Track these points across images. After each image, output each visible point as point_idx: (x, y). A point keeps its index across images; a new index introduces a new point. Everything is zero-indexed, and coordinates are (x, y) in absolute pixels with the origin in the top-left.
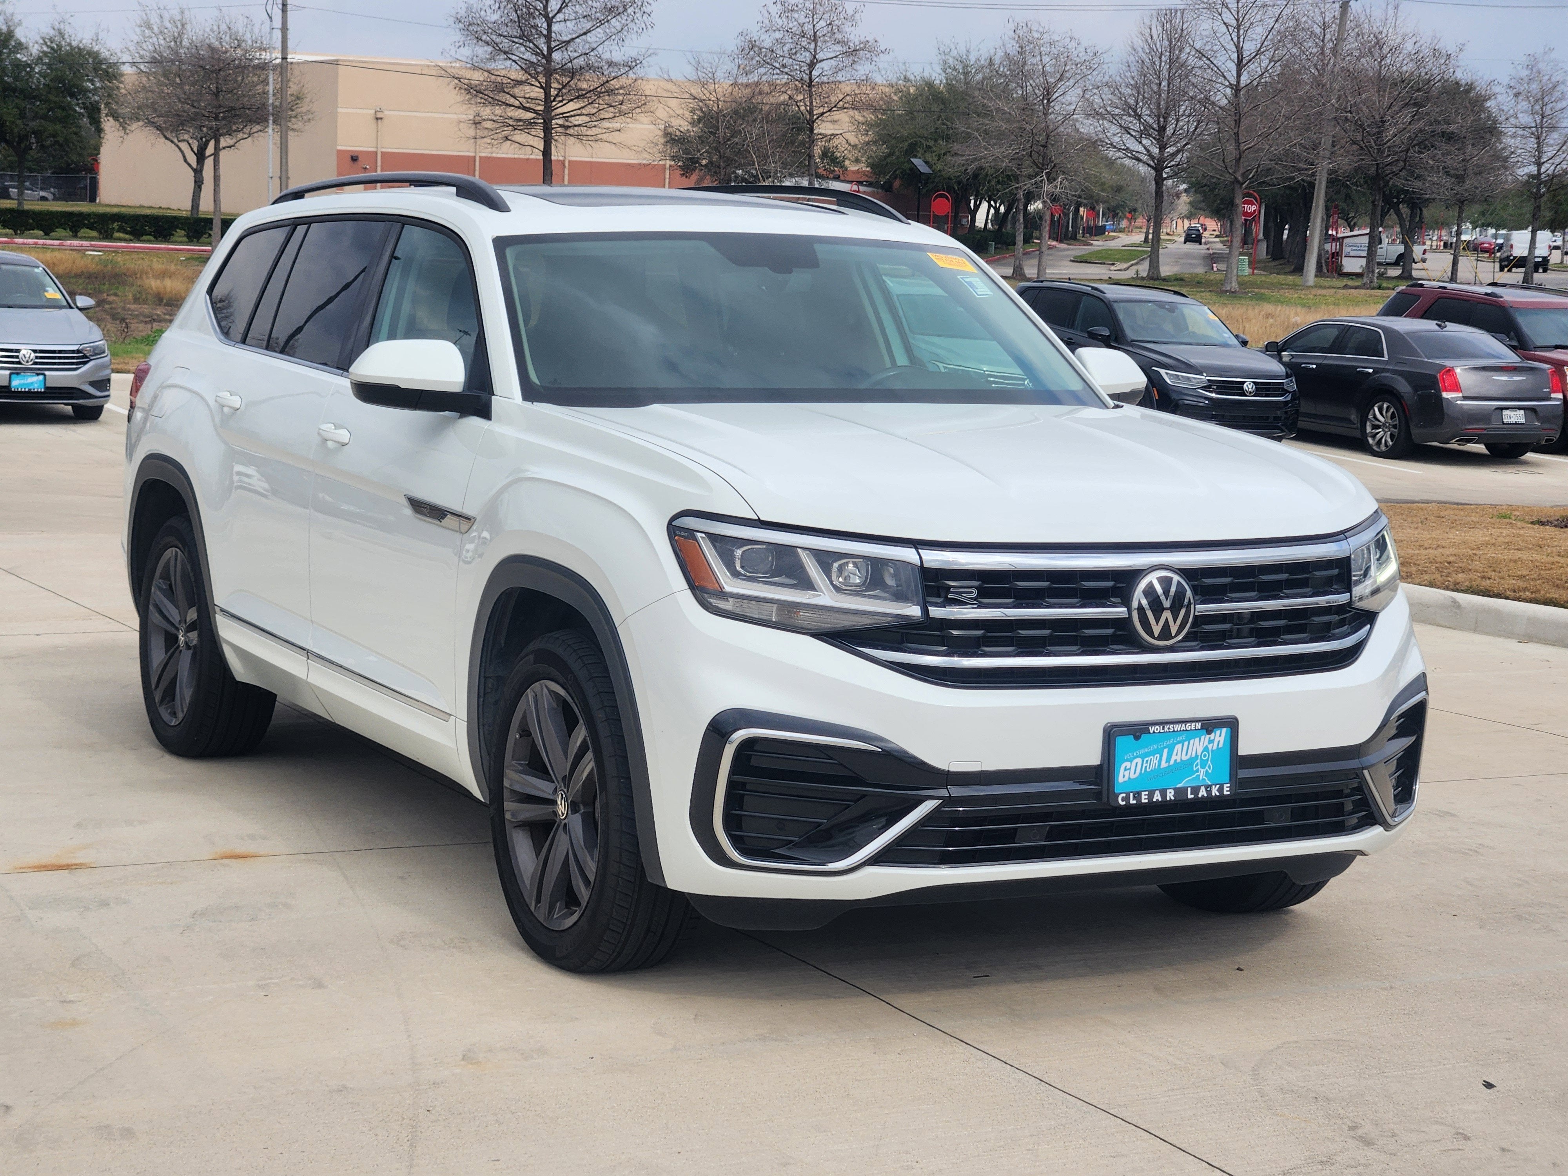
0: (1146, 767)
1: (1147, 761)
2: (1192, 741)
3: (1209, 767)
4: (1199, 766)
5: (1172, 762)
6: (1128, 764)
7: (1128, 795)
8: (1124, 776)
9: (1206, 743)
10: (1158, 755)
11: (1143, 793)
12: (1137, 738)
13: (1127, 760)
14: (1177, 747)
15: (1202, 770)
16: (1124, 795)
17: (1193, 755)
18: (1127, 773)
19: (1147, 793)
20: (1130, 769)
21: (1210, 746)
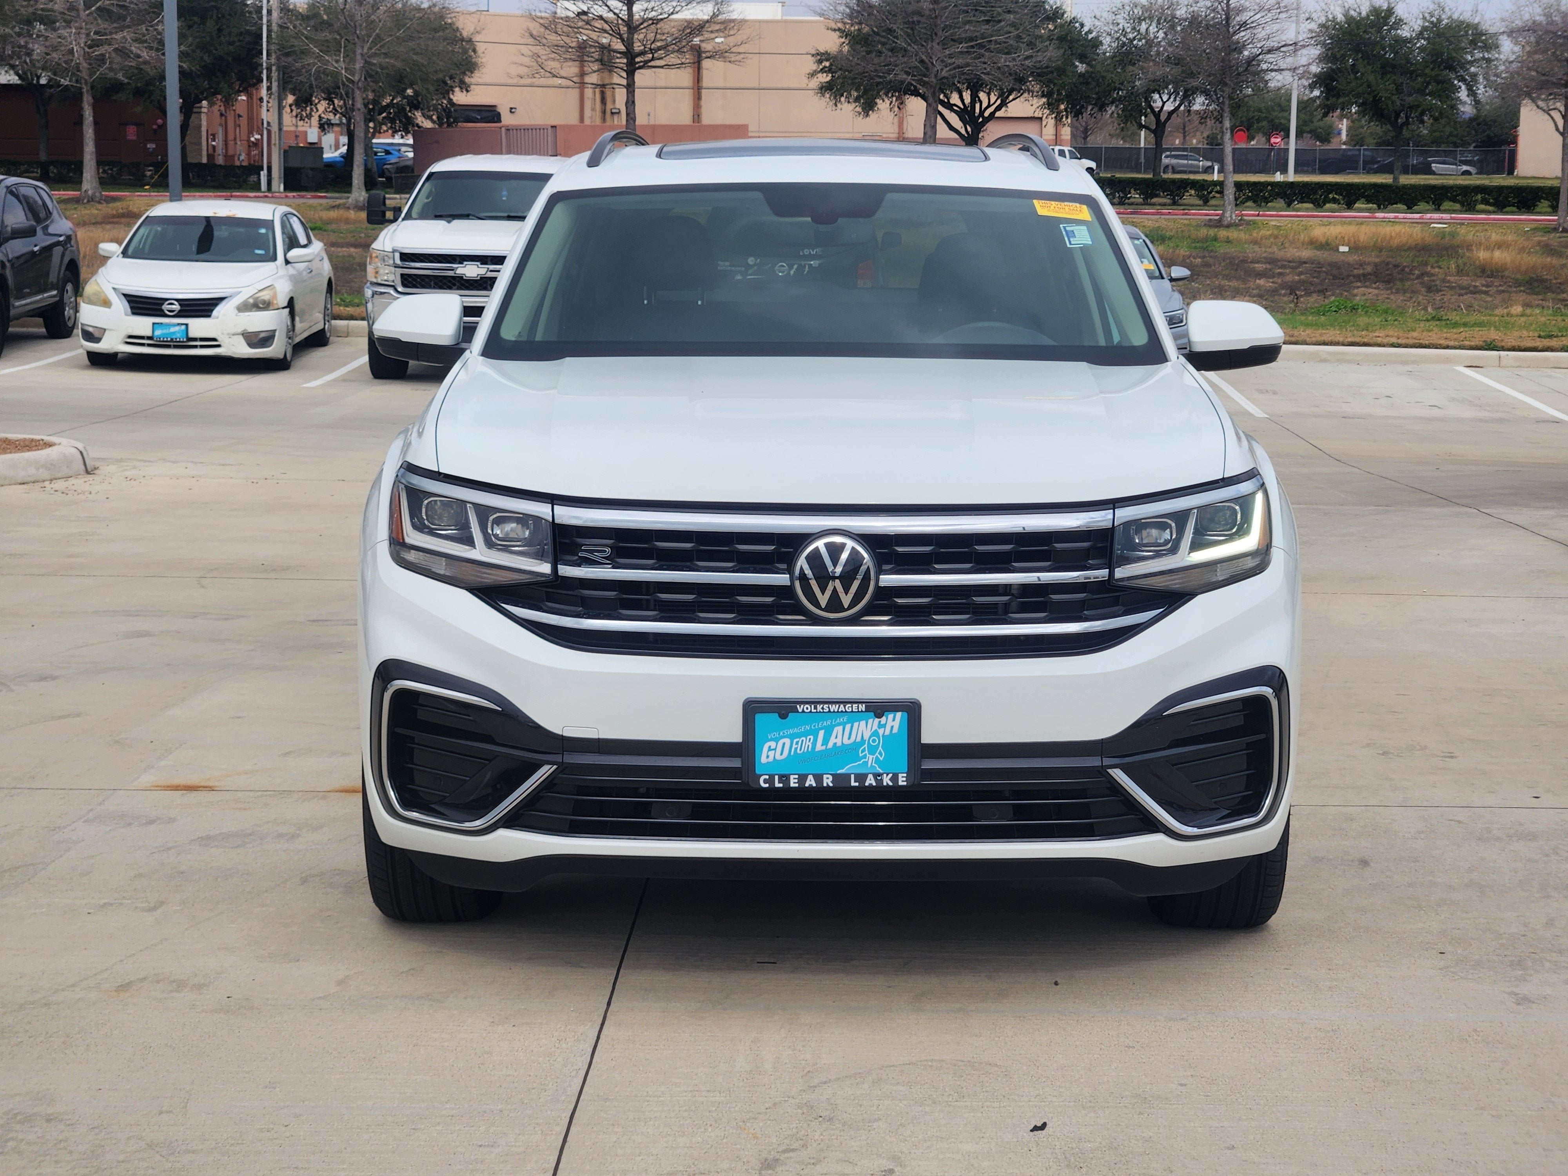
0: (796, 749)
1: (797, 743)
2: (856, 724)
3: (881, 754)
4: (867, 752)
5: (830, 745)
6: (773, 744)
7: (772, 777)
8: (768, 757)
9: (875, 727)
10: (812, 737)
11: (792, 777)
12: (783, 716)
13: (772, 740)
14: (836, 729)
15: (871, 757)
16: (767, 777)
17: (859, 739)
18: (771, 754)
19: (797, 776)
20: (775, 749)
21: (881, 731)
